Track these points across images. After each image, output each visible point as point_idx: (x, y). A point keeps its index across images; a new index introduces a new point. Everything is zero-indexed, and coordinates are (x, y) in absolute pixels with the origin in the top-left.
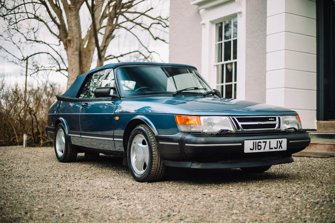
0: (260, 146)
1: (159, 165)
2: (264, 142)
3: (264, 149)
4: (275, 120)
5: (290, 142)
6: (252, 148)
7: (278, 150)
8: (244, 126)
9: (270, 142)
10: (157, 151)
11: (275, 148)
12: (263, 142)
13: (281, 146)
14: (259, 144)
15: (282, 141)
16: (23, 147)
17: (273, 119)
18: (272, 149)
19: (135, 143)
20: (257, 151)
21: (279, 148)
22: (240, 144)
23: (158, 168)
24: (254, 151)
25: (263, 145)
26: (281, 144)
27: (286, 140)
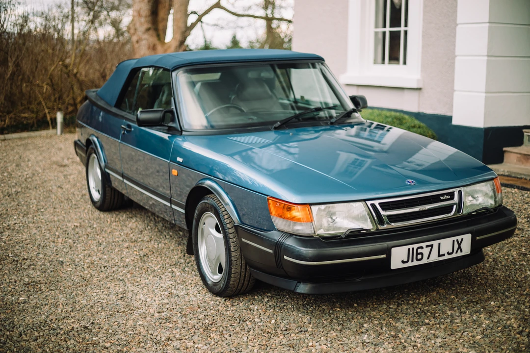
0: (422, 254)
1: (243, 274)
2: (427, 246)
3: (428, 258)
4: (452, 198)
5: (478, 238)
6: (406, 260)
7: (454, 255)
8: (392, 219)
9: (439, 244)
10: (239, 250)
11: (449, 253)
13: (459, 248)
14: (420, 251)
15: (462, 239)
16: (56, 134)
17: (448, 197)
18: (444, 255)
19: (204, 224)
20: (416, 263)
21: (457, 252)
22: (384, 256)
23: (242, 278)
24: (410, 264)
25: (426, 251)
26: (459, 244)
27: (470, 235)
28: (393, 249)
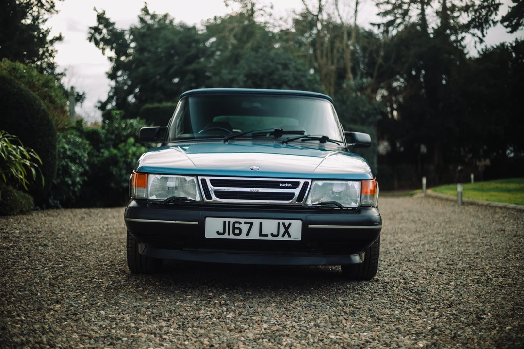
0: (240, 229)
3: (248, 234)
4: (295, 186)
5: (310, 226)
6: (221, 231)
7: (280, 238)
8: (219, 194)
9: (261, 223)
11: (272, 235)
12: (245, 223)
13: (287, 232)
14: (237, 225)
15: (290, 224)
17: (290, 185)
18: (266, 235)
20: (232, 237)
21: (283, 236)
22: (196, 223)
24: (226, 236)
25: (245, 228)
26: (287, 228)
27: (300, 222)
28: (207, 219)
